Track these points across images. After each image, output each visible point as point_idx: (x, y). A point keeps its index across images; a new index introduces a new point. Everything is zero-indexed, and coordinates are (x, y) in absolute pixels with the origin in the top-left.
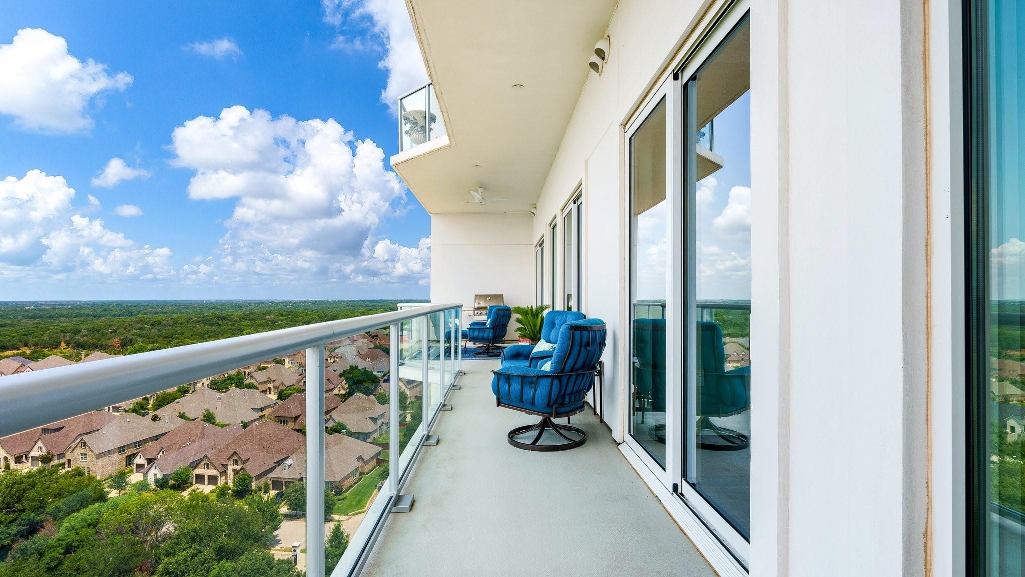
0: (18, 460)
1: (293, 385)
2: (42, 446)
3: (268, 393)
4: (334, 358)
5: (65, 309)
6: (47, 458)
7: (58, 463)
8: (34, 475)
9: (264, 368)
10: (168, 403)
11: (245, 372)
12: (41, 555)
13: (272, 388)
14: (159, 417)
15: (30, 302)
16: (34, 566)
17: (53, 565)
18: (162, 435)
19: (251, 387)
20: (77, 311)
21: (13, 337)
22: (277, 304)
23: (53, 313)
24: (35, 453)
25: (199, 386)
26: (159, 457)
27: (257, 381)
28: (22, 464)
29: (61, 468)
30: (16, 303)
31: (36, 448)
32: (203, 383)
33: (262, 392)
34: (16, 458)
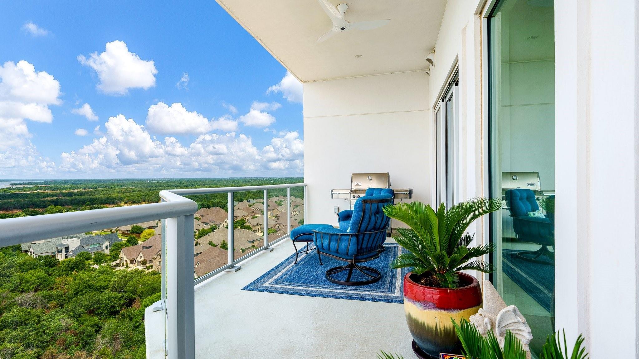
0: (132, 262)
1: (271, 228)
2: (142, 255)
3: (258, 232)
4: (296, 212)
5: (163, 183)
6: (144, 262)
7: (150, 265)
8: (133, 273)
9: (256, 217)
10: (204, 235)
11: (246, 219)
12: (131, 319)
13: (260, 229)
14: (199, 243)
15: (148, 179)
16: (127, 325)
17: (136, 325)
18: (199, 253)
19: (248, 228)
20: (168, 184)
21: (139, 197)
22: (266, 180)
23: (157, 185)
24: (139, 259)
25: (221, 226)
26: (197, 266)
27: (251, 224)
28: (134, 264)
29: (150, 268)
30: (142, 179)
31: (139, 257)
32: (224, 225)
33: (254, 231)
34: (131, 261)
